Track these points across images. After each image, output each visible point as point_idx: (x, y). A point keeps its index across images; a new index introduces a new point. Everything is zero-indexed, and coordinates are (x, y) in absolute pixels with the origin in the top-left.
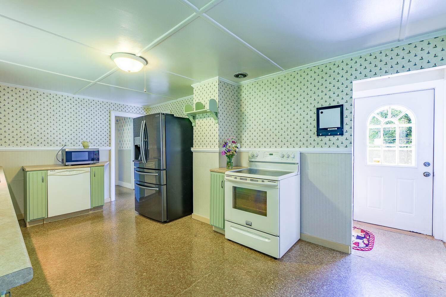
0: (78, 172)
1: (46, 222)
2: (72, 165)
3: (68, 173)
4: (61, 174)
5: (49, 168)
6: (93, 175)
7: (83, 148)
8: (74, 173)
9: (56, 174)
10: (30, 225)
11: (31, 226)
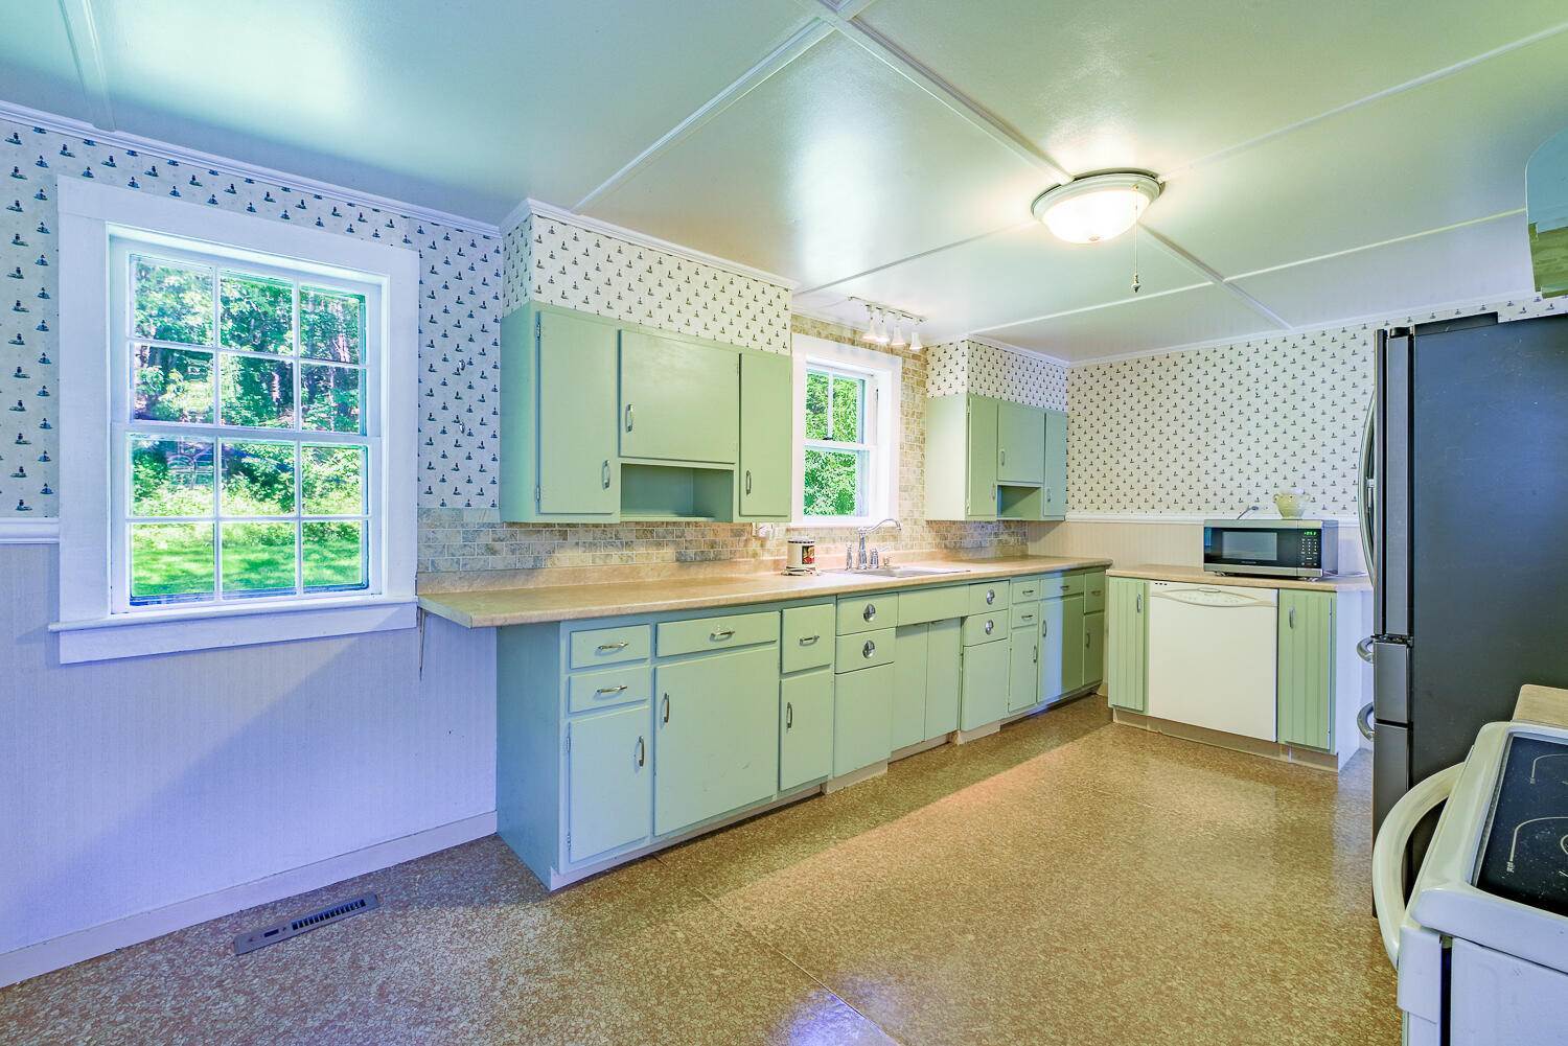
0: (1234, 598)
1: (1152, 727)
2: (1228, 574)
3: (1200, 598)
4: (1185, 596)
5: (1153, 575)
6: (1285, 622)
7: (1281, 518)
8: (1220, 599)
9: (1169, 594)
10: (1123, 720)
11: (1122, 722)
